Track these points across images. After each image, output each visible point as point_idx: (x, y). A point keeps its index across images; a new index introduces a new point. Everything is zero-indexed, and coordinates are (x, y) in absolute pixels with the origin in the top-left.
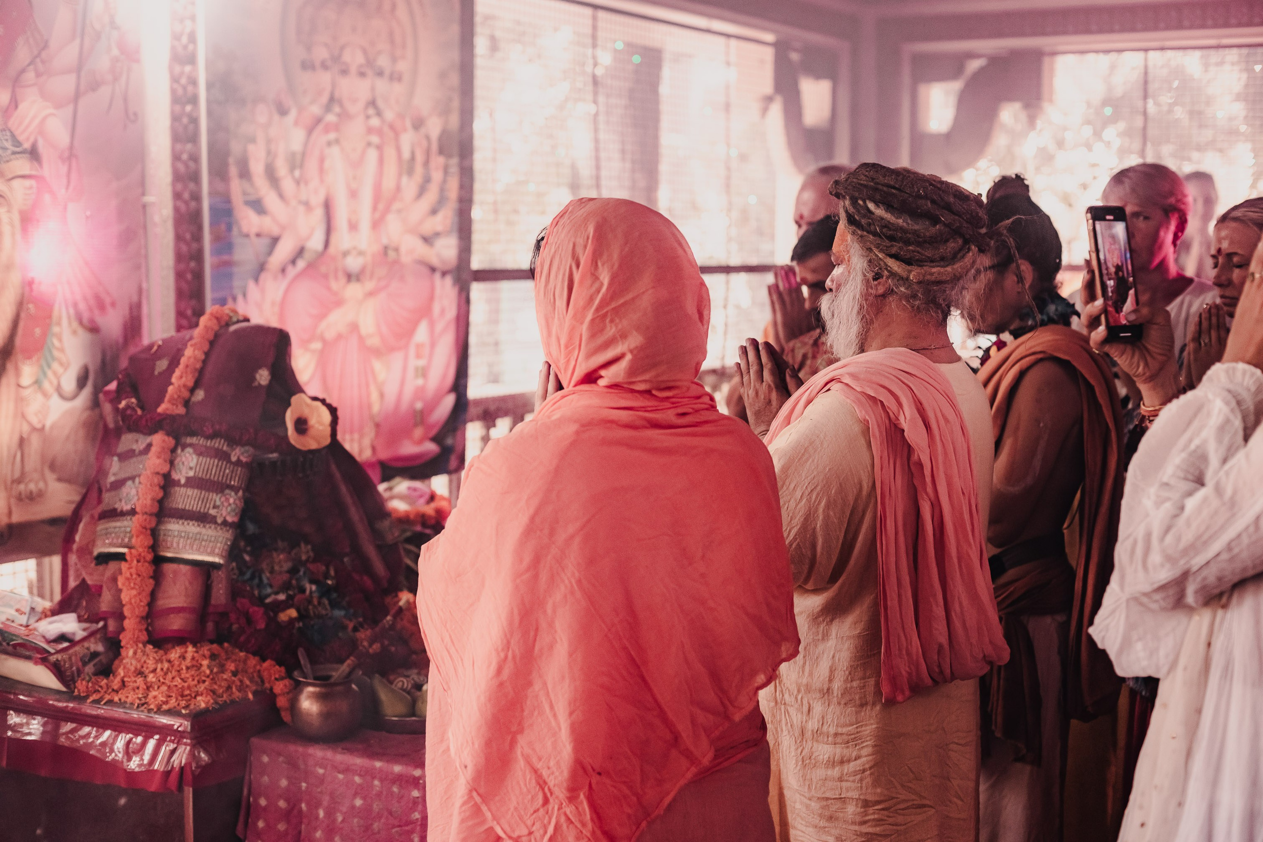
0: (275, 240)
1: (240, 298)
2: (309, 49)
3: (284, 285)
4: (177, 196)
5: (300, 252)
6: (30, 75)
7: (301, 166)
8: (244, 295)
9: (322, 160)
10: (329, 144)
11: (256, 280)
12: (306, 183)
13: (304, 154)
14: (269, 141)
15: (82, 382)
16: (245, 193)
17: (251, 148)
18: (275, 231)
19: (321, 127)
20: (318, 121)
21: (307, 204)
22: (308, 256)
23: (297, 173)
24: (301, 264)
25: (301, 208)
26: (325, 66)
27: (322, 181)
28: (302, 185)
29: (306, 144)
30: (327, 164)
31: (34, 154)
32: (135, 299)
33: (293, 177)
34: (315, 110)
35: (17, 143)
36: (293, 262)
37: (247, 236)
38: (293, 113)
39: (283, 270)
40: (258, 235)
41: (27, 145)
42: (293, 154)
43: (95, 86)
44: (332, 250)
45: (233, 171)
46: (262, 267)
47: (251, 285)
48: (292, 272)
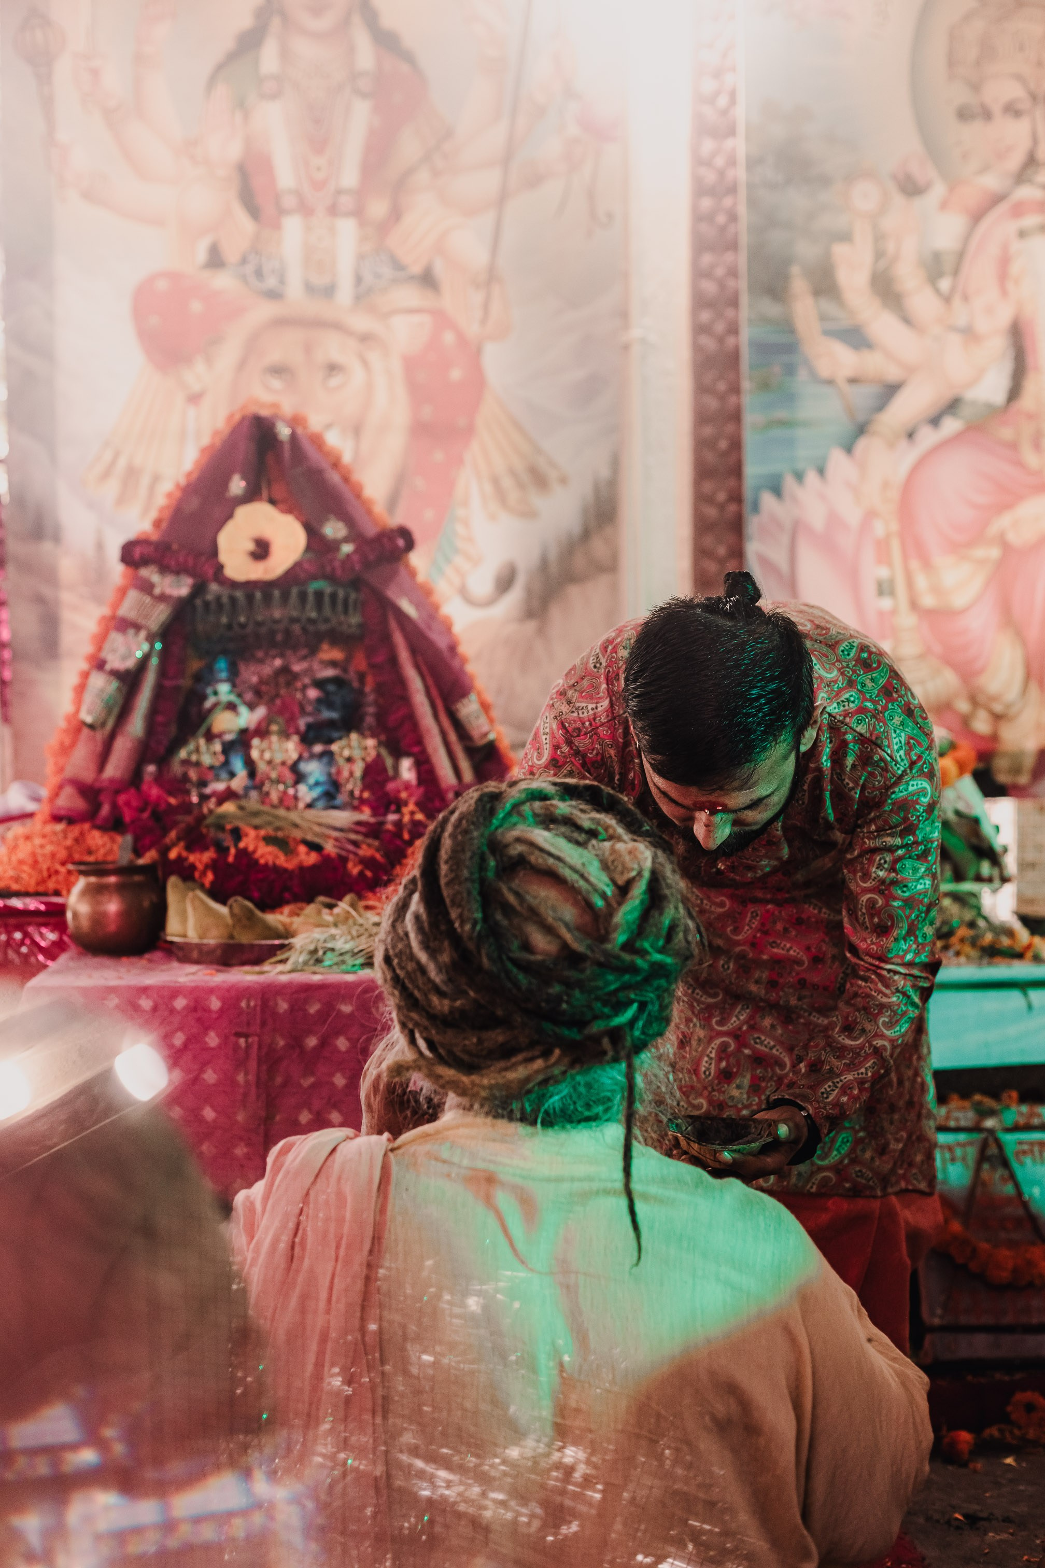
0: (891, 390)
1: (811, 477)
2: (976, 87)
3: (909, 456)
4: (699, 329)
5: (953, 406)
6: (423, 176)
7: (956, 272)
8: (821, 471)
9: (1004, 262)
10: (1022, 234)
11: (849, 449)
12: (966, 298)
13: (961, 255)
14: (879, 238)
15: (505, 583)
16: (823, 318)
17: (840, 251)
18: (893, 373)
19: (1003, 207)
20: (997, 199)
21: (969, 334)
22: (966, 411)
23: (945, 284)
24: (951, 426)
25: (955, 339)
26: (1012, 110)
27: (1004, 292)
28: (957, 302)
29: (967, 238)
30: (1015, 268)
31: (428, 280)
32: (605, 472)
33: (937, 291)
34: (992, 182)
35: (398, 265)
36: (935, 421)
37: (830, 382)
38: (939, 190)
39: (911, 435)
40: (853, 381)
41: (416, 269)
42: (937, 257)
43: (534, 180)
44: (1027, 402)
45: (799, 285)
46: (861, 430)
47: (837, 458)
48: (928, 437)
